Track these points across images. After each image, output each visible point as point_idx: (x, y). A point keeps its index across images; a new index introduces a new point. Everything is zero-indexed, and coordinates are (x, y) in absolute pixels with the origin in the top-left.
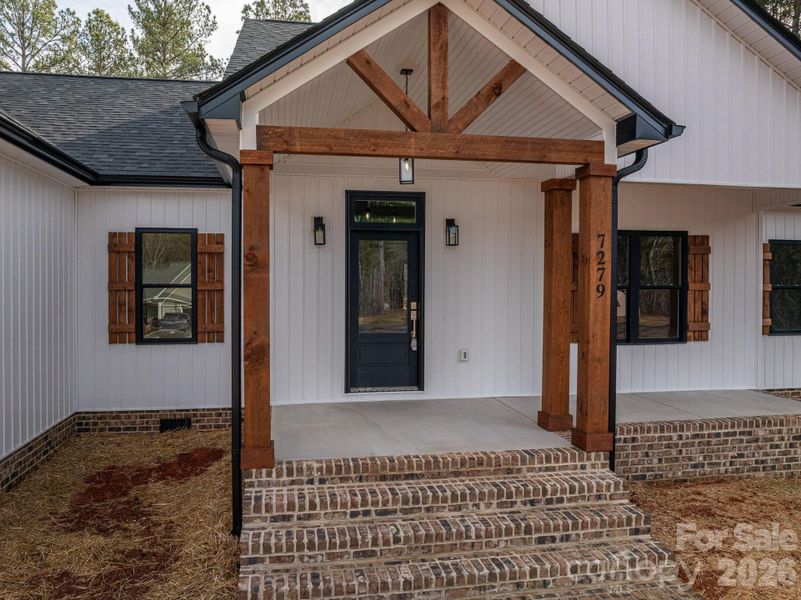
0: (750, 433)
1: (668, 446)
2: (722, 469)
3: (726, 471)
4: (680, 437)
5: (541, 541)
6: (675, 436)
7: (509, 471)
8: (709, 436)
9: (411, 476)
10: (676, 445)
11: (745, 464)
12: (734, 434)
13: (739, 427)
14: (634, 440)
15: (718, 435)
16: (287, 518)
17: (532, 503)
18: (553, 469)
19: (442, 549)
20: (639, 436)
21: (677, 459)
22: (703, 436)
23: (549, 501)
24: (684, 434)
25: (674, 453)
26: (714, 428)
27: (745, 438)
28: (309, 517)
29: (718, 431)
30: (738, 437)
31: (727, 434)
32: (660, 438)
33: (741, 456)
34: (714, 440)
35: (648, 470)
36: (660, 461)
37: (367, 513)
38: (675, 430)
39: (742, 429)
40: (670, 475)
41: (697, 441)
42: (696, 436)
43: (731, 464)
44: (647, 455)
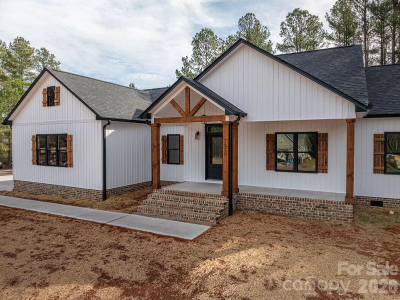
0: (297, 203)
1: (267, 202)
2: (287, 213)
3: (288, 214)
4: (271, 200)
5: (195, 211)
6: (269, 200)
7: (203, 198)
8: (282, 201)
9: (182, 195)
10: (270, 202)
11: (296, 213)
12: (292, 202)
13: (293, 200)
14: (255, 198)
15: (285, 201)
16: (155, 199)
17: (201, 204)
18: (213, 199)
19: (175, 209)
20: (257, 198)
21: (270, 207)
22: (279, 201)
23: (205, 205)
24: (273, 199)
25: (269, 205)
26: (283, 199)
27: (296, 204)
28: (158, 199)
29: (285, 200)
30: (293, 203)
31: (288, 202)
32: (264, 199)
33: (294, 210)
34: (283, 203)
35: (260, 208)
36: (264, 206)
37: (168, 200)
38: (269, 197)
39: (294, 201)
40: (268, 211)
41: (277, 202)
42: (277, 201)
43: (290, 212)
44: (260, 204)
